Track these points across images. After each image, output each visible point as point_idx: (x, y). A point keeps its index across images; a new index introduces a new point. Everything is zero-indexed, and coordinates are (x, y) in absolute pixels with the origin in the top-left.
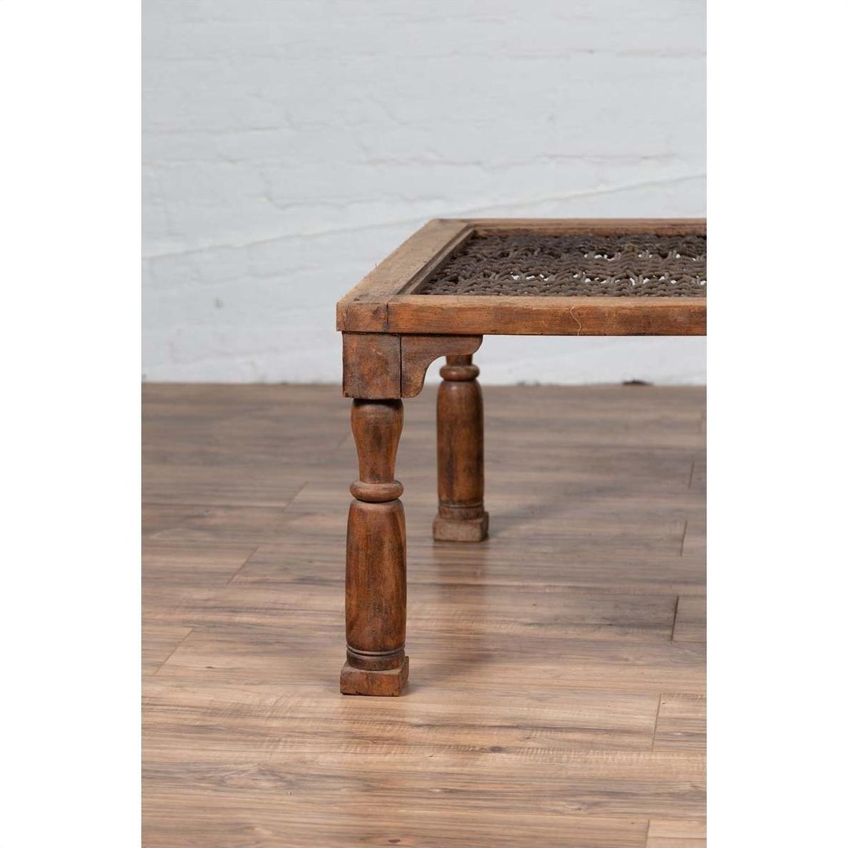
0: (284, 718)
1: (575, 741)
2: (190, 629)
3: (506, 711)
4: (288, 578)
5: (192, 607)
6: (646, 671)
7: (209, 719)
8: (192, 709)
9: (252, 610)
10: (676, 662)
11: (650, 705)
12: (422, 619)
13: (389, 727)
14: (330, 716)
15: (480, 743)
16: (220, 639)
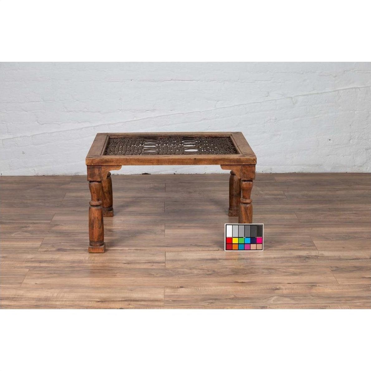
0: (60, 301)
1: (143, 305)
2: (28, 270)
3: (123, 295)
4: (54, 249)
5: (28, 261)
6: (160, 279)
7: (38, 302)
8: (33, 299)
9: (45, 261)
10: (167, 275)
11: (162, 291)
12: (95, 263)
13: (90, 303)
14: (73, 299)
15: (116, 307)
16: (38, 272)
